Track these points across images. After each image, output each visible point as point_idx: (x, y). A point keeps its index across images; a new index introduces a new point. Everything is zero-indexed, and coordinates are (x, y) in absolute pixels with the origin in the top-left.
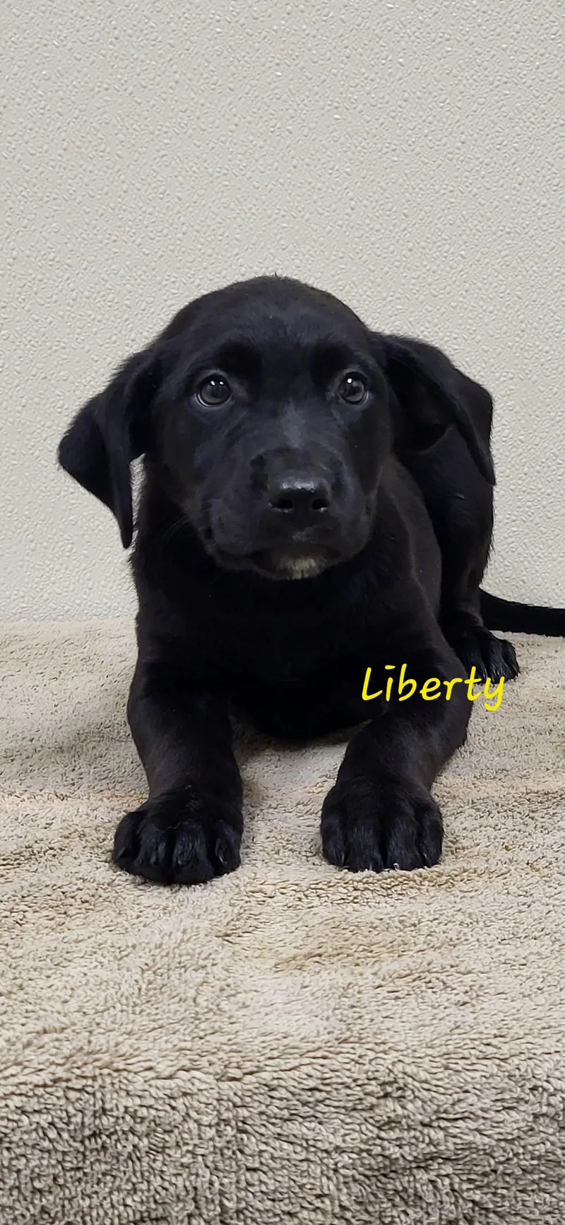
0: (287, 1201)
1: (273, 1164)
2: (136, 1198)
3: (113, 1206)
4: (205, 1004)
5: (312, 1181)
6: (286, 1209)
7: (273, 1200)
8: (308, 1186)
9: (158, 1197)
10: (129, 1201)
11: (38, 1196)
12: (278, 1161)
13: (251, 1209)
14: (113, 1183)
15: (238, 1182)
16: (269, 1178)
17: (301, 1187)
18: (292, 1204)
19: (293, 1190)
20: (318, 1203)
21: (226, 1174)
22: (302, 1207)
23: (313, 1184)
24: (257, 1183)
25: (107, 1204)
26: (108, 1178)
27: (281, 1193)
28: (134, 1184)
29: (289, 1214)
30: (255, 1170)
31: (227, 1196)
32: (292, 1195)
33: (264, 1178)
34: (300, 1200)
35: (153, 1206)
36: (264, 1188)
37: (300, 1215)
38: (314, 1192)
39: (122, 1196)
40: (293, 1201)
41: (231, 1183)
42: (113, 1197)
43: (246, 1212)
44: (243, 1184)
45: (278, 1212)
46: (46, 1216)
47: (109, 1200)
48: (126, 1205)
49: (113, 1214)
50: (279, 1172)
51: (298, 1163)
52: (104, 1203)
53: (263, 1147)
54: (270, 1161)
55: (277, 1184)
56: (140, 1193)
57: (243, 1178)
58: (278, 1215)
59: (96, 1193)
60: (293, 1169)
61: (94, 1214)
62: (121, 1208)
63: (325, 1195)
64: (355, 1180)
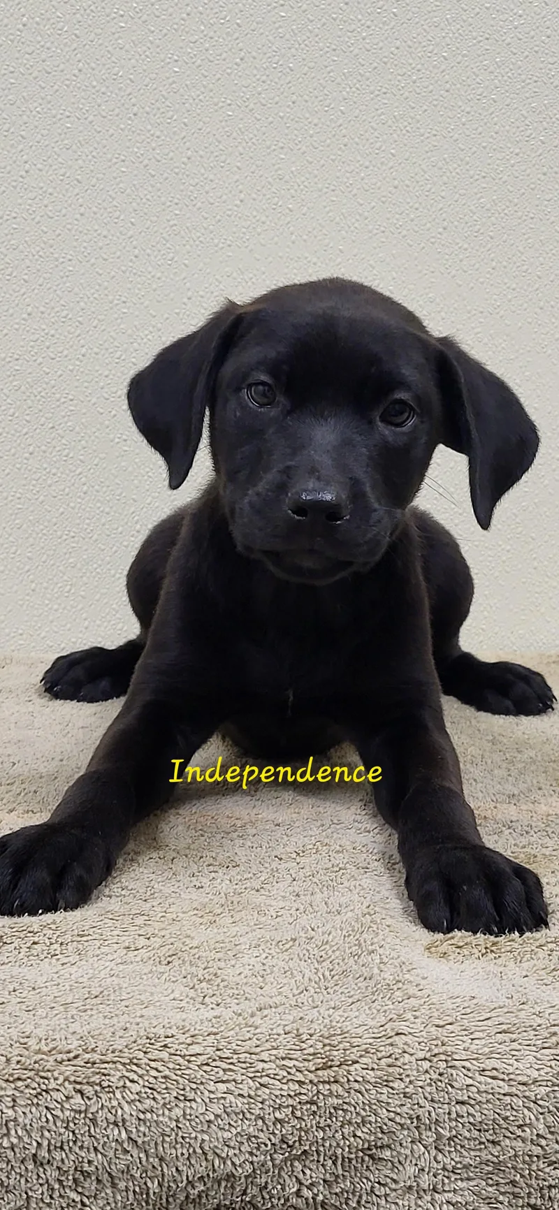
0: (491, 1132)
1: (479, 1098)
2: (365, 1130)
3: (344, 1138)
4: (392, 977)
5: (514, 1113)
6: (491, 1138)
7: (479, 1131)
8: (512, 1118)
9: (385, 1127)
10: (359, 1133)
11: (279, 1126)
12: (484, 1095)
13: (460, 1137)
14: (344, 1117)
15: (449, 1114)
16: (476, 1111)
17: (505, 1119)
18: (496, 1134)
19: (497, 1122)
20: (519, 1132)
21: (440, 1105)
22: (504, 1136)
23: (515, 1116)
24: (465, 1115)
25: (338, 1136)
26: (341, 1112)
27: (486, 1124)
28: (363, 1117)
29: (493, 1142)
30: (463, 1103)
31: (442, 1125)
32: (497, 1127)
33: (471, 1110)
34: (503, 1130)
35: (380, 1135)
36: (472, 1120)
37: (502, 1143)
38: (517, 1123)
39: (352, 1129)
40: (498, 1131)
41: (444, 1113)
42: (344, 1130)
43: (455, 1139)
44: (454, 1116)
45: (484, 1140)
46: (285, 1146)
47: (340, 1133)
48: (355, 1136)
49: (345, 1143)
50: (485, 1106)
51: (501, 1097)
52: (337, 1135)
53: (470, 1082)
54: (477, 1095)
55: (484, 1117)
56: (369, 1126)
57: (454, 1109)
58: (484, 1143)
59: (329, 1126)
60: (498, 1103)
61: (327, 1144)
62: (352, 1139)
63: (525, 1125)
64: (549, 1112)
